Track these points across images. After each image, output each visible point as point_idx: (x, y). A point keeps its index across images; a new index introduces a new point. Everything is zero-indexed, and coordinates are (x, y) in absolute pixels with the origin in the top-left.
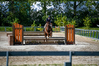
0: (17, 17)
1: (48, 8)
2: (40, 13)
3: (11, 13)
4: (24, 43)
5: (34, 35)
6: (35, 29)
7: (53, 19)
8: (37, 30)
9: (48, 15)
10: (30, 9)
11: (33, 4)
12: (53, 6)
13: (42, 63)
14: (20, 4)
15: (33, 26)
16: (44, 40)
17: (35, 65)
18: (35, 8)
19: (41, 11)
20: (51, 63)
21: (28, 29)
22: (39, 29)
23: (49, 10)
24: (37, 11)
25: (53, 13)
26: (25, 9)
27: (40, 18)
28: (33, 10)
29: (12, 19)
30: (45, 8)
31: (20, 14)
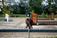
0: (34, 9)
1: (52, 3)
2: (47, 7)
3: (31, 7)
4: (38, 24)
5: (43, 20)
6: (44, 16)
7: (55, 10)
8: (45, 17)
9: (52, 8)
10: (41, 5)
11: (43, 2)
12: (55, 2)
13: (49, 36)
14: (35, 2)
15: (43, 14)
16: (49, 23)
17: (44, 37)
18: (44, 4)
19: (47, 5)
20: (54, 37)
21: (40, 16)
22: (46, 16)
23: (52, 5)
24: (45, 5)
25: (55, 7)
26: (38, 5)
27: (47, 9)
28: (43, 5)
29: (31, 10)
30: (50, 4)
31: (36, 7)
